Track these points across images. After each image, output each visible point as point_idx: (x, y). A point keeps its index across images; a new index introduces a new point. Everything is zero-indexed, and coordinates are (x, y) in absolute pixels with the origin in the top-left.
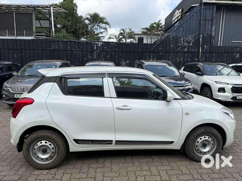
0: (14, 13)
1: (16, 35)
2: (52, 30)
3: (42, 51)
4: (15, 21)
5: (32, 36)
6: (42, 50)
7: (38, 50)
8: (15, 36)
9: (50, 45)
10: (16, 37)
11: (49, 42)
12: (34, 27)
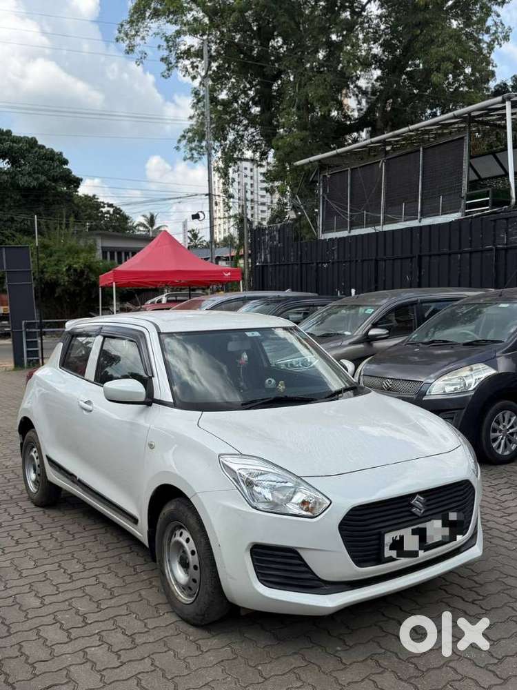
0: (421, 149)
1: (421, 215)
2: (508, 180)
3: (470, 257)
4: (420, 177)
5: (457, 212)
6: (471, 253)
7: (460, 253)
8: (417, 219)
9: (494, 235)
10: (420, 221)
11: (493, 223)
12: (465, 182)
